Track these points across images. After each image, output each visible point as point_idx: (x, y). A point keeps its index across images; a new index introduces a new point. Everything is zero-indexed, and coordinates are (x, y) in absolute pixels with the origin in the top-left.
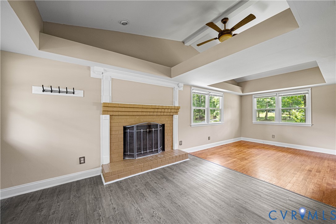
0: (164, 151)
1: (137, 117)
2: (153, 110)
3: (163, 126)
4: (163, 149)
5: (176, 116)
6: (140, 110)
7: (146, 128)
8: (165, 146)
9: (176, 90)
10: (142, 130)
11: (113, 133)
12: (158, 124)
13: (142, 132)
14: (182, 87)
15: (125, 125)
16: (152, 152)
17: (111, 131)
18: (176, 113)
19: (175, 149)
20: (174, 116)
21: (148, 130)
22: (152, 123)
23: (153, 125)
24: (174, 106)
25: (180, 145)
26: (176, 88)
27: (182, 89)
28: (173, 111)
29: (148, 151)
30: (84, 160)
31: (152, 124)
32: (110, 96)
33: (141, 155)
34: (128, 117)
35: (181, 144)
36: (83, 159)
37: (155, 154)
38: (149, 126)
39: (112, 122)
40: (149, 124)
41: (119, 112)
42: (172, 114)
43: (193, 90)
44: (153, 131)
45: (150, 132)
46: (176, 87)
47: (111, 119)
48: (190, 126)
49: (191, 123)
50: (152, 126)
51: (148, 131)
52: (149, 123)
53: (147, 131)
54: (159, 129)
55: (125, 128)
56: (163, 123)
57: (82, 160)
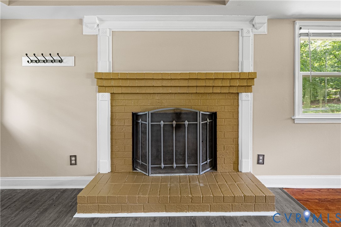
0: (216, 170)
1: (157, 97)
2: (185, 83)
3: (213, 116)
4: (214, 166)
5: (248, 96)
6: (159, 83)
7: (171, 120)
8: (218, 159)
9: (245, 35)
10: (162, 123)
11: (116, 123)
12: (197, 113)
13: (162, 126)
14: (266, 25)
15: (135, 111)
16: (183, 169)
17: (112, 119)
18: (248, 88)
19: (244, 171)
20: (240, 94)
21: (174, 123)
22: (185, 109)
23: (186, 114)
24: (240, 71)
25: (258, 163)
26: (245, 31)
27: (264, 29)
28: (237, 83)
29: (175, 165)
30: (76, 160)
31: (183, 112)
32: (110, 62)
33: (161, 171)
34: (140, 97)
35: (261, 161)
36: (73, 159)
37: (191, 174)
38: (178, 115)
39: (114, 105)
40: (179, 111)
41: (123, 88)
42: (234, 90)
43: (301, 28)
44: (186, 126)
45: (179, 127)
46: (246, 28)
47: (112, 100)
48: (290, 122)
49: (294, 115)
50: (184, 116)
51: (174, 126)
52: (177, 109)
53: (172, 125)
54: (200, 122)
55: (135, 117)
56: (214, 111)
57: (73, 161)
